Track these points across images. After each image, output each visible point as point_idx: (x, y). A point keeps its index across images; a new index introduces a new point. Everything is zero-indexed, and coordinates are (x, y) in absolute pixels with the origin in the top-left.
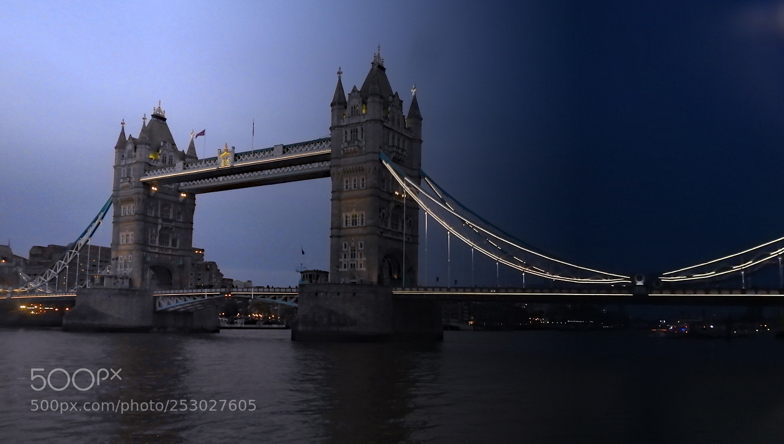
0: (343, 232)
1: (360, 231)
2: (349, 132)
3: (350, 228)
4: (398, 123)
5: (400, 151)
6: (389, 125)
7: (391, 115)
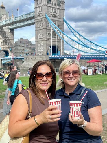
0: (38, 40)
1: (42, 39)
2: (39, 9)
3: (39, 39)
4: (55, 5)
5: (55, 14)
6: (51, 6)
7: (51, 2)
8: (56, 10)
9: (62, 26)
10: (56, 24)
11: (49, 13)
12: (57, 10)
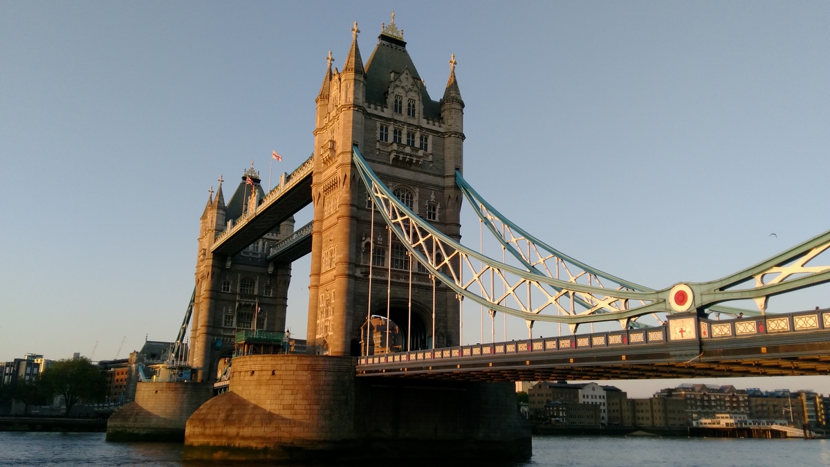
0: (322, 279)
3: (326, 272)
4: (411, 112)
5: (408, 150)
6: (387, 113)
7: (391, 100)
8: (418, 135)
9: (449, 211)
10: (416, 199)
11: (378, 145)
12: (424, 139)
